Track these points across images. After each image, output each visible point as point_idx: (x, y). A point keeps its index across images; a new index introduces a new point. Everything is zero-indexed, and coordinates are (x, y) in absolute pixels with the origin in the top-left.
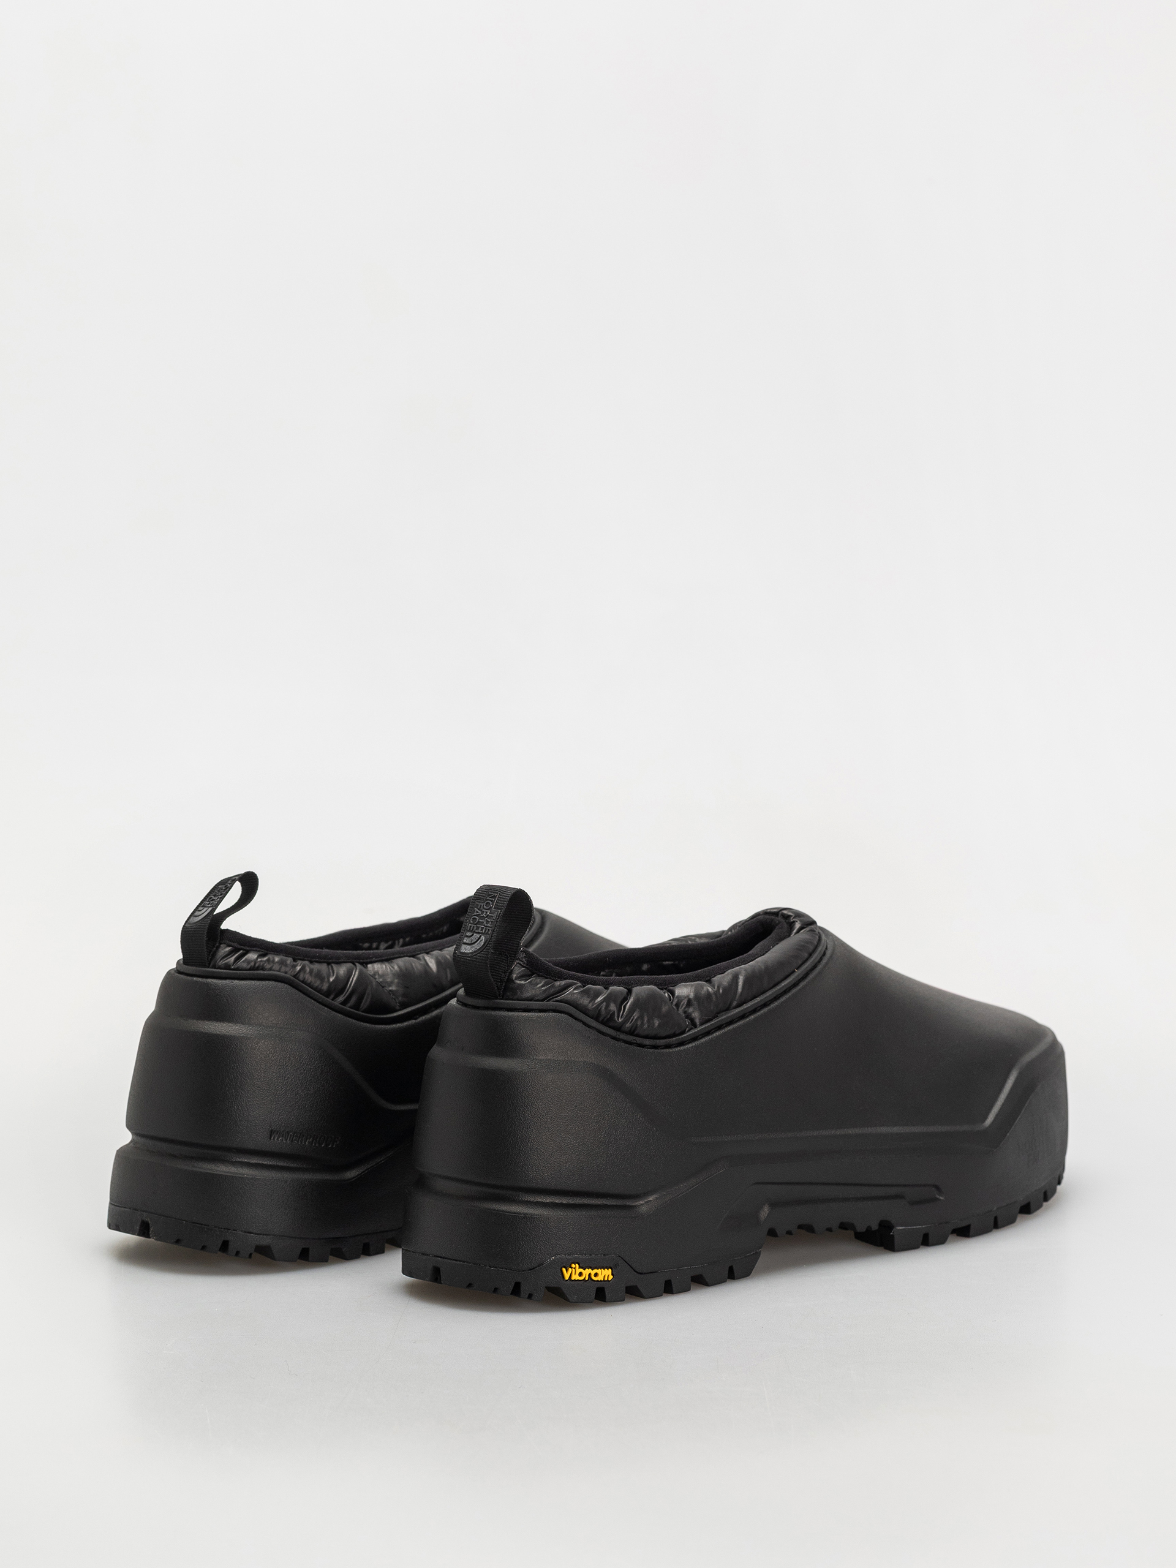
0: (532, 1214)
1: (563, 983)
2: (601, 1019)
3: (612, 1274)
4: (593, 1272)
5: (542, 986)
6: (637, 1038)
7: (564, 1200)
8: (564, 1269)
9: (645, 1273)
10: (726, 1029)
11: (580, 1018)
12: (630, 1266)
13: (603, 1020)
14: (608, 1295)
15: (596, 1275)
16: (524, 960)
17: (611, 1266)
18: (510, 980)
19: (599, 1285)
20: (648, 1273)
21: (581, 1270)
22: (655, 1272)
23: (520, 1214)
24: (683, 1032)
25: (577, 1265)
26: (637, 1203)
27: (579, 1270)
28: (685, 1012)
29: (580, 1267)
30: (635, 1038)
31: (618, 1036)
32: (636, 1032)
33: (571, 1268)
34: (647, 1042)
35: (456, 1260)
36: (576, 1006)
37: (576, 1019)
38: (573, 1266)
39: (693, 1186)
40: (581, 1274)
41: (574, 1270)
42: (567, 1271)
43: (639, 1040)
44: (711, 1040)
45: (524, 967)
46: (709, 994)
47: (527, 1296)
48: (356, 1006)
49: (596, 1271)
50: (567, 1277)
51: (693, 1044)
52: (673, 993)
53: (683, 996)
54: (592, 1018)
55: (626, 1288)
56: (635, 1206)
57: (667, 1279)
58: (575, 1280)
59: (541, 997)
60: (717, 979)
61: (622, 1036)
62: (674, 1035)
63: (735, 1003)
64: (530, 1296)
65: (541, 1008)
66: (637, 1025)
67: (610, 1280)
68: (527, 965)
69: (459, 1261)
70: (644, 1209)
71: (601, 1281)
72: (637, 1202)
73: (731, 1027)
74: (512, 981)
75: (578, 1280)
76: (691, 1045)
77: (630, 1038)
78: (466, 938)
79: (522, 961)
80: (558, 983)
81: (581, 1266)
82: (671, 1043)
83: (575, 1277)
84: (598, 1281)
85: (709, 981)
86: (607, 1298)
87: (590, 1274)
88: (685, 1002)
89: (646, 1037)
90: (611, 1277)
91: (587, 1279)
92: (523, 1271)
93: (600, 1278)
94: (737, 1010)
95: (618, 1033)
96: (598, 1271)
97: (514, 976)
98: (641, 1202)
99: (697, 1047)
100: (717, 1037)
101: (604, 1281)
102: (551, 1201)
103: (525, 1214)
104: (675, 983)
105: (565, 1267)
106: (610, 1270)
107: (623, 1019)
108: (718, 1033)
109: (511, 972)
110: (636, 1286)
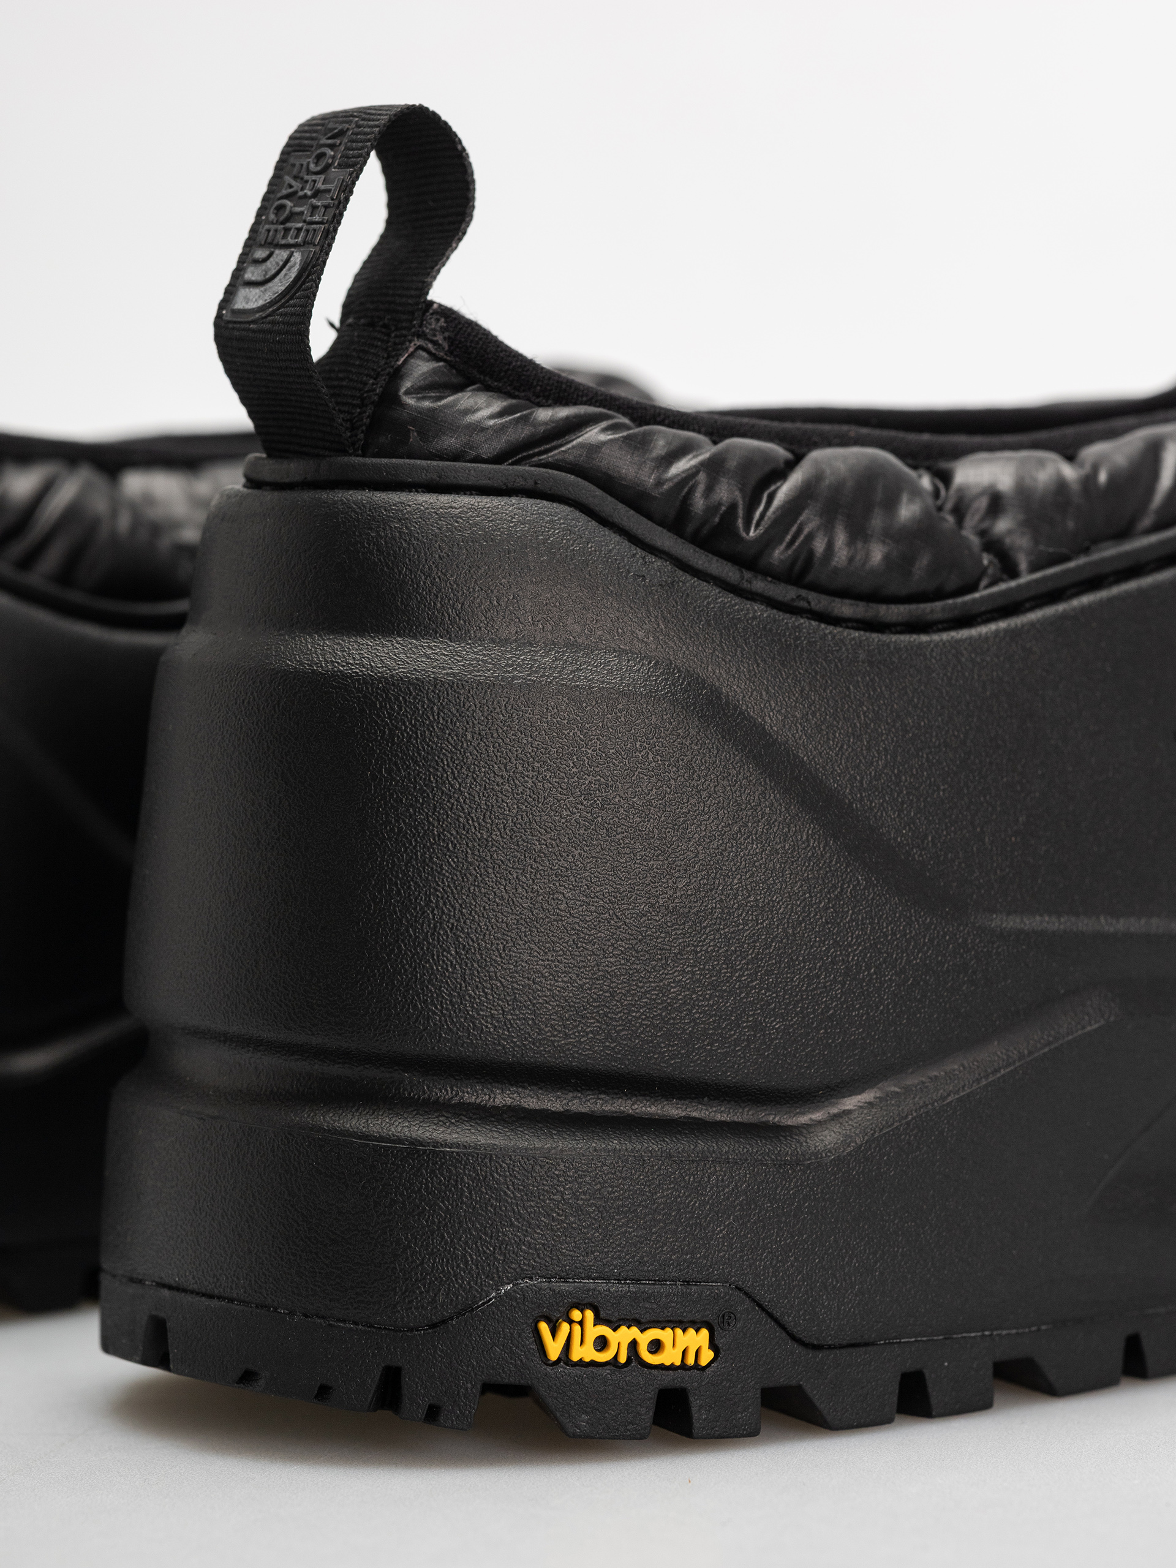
0: (436, 1144)
1: (563, 412)
2: (690, 528)
3: (713, 1345)
4: (644, 1339)
5: (492, 417)
6: (812, 596)
7: (553, 1102)
8: (544, 1327)
9: (830, 1347)
10: (1115, 590)
11: (616, 519)
12: (776, 1321)
13: (698, 531)
14: (699, 1415)
15: (656, 1346)
16: (439, 338)
17: (710, 1318)
18: (390, 398)
19: (667, 1379)
20: (841, 1347)
21: (604, 1330)
22: (866, 1344)
23: (399, 1141)
24: (973, 588)
25: (589, 1315)
26: (804, 1119)
27: (594, 1331)
28: (983, 533)
29: (598, 1321)
30: (804, 593)
31: (745, 585)
32: (810, 578)
33: (571, 1322)
34: (845, 608)
35: (211, 1297)
36: (608, 483)
37: (604, 522)
38: (576, 1315)
39: (996, 1071)
40: (602, 1343)
41: (577, 1328)
42: (554, 1332)
43: (818, 601)
44: (1064, 616)
45: (437, 359)
46: (1061, 485)
47: (422, 1413)
48: (66, 575)
49: (654, 1333)
50: (554, 1349)
51: (1002, 624)
52: (945, 477)
53: (975, 491)
54: (660, 524)
55: (764, 1391)
56: (797, 1127)
57: (910, 1366)
58: (581, 1363)
59: (489, 448)
60: (1092, 452)
61: (759, 585)
62: (939, 595)
63: (1147, 521)
64: (433, 1414)
65: (484, 482)
66: (811, 554)
67: (704, 1362)
68: (450, 352)
69: (219, 1298)
70: (828, 1138)
71: (672, 1367)
72: (803, 1114)
73: (1131, 585)
74: (396, 401)
75: (593, 1364)
76: (993, 627)
77: (787, 593)
78: (251, 269)
79: (435, 343)
80: (544, 414)
81: (602, 1314)
82: (929, 617)
83: (584, 1352)
84: (661, 1367)
85: (1070, 458)
86: (696, 1424)
87: (633, 1345)
88: (983, 503)
89: (843, 593)
90: (707, 1356)
91: (623, 1359)
92: (411, 1330)
93: (670, 1357)
94: (1154, 538)
95: (748, 575)
96: (664, 1335)
97: (407, 384)
98: (817, 1116)
99: (1014, 634)
100: (1083, 610)
101: (683, 1366)
102: (508, 1101)
103: (415, 1143)
104: (959, 453)
105: (548, 1320)
106: (705, 1333)
107: (761, 530)
108: (1086, 599)
109: (397, 375)
110: (799, 1388)
